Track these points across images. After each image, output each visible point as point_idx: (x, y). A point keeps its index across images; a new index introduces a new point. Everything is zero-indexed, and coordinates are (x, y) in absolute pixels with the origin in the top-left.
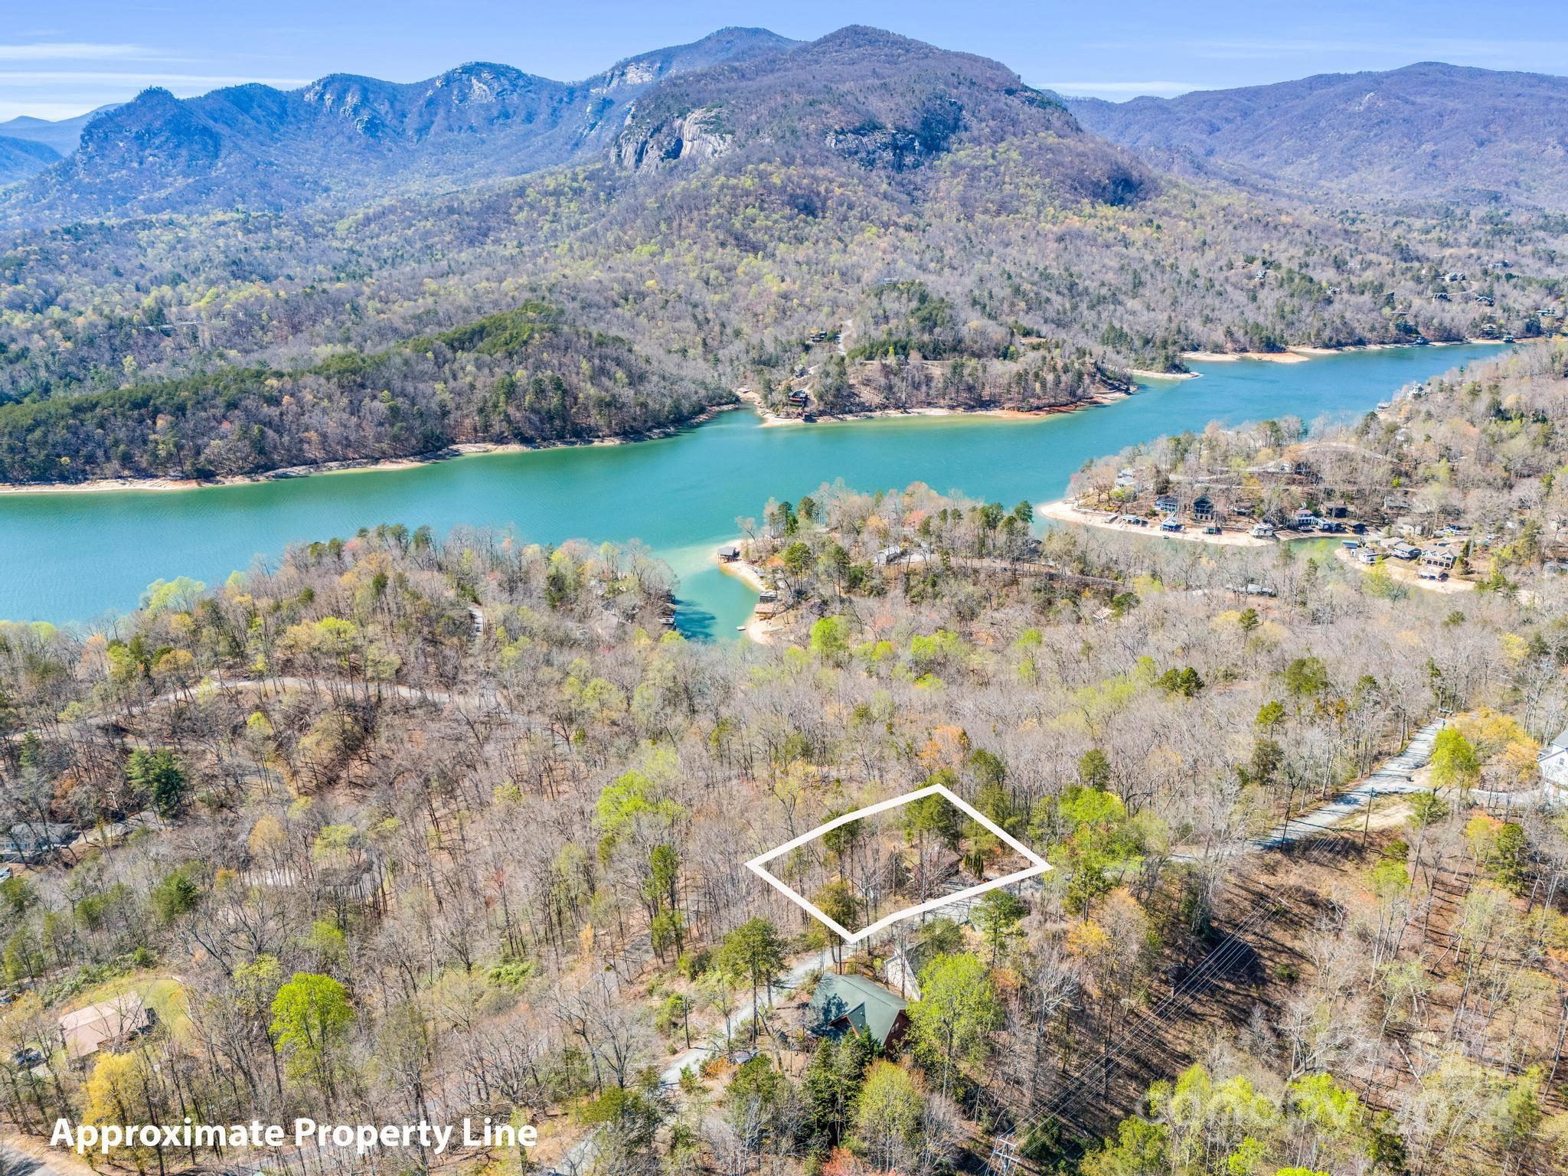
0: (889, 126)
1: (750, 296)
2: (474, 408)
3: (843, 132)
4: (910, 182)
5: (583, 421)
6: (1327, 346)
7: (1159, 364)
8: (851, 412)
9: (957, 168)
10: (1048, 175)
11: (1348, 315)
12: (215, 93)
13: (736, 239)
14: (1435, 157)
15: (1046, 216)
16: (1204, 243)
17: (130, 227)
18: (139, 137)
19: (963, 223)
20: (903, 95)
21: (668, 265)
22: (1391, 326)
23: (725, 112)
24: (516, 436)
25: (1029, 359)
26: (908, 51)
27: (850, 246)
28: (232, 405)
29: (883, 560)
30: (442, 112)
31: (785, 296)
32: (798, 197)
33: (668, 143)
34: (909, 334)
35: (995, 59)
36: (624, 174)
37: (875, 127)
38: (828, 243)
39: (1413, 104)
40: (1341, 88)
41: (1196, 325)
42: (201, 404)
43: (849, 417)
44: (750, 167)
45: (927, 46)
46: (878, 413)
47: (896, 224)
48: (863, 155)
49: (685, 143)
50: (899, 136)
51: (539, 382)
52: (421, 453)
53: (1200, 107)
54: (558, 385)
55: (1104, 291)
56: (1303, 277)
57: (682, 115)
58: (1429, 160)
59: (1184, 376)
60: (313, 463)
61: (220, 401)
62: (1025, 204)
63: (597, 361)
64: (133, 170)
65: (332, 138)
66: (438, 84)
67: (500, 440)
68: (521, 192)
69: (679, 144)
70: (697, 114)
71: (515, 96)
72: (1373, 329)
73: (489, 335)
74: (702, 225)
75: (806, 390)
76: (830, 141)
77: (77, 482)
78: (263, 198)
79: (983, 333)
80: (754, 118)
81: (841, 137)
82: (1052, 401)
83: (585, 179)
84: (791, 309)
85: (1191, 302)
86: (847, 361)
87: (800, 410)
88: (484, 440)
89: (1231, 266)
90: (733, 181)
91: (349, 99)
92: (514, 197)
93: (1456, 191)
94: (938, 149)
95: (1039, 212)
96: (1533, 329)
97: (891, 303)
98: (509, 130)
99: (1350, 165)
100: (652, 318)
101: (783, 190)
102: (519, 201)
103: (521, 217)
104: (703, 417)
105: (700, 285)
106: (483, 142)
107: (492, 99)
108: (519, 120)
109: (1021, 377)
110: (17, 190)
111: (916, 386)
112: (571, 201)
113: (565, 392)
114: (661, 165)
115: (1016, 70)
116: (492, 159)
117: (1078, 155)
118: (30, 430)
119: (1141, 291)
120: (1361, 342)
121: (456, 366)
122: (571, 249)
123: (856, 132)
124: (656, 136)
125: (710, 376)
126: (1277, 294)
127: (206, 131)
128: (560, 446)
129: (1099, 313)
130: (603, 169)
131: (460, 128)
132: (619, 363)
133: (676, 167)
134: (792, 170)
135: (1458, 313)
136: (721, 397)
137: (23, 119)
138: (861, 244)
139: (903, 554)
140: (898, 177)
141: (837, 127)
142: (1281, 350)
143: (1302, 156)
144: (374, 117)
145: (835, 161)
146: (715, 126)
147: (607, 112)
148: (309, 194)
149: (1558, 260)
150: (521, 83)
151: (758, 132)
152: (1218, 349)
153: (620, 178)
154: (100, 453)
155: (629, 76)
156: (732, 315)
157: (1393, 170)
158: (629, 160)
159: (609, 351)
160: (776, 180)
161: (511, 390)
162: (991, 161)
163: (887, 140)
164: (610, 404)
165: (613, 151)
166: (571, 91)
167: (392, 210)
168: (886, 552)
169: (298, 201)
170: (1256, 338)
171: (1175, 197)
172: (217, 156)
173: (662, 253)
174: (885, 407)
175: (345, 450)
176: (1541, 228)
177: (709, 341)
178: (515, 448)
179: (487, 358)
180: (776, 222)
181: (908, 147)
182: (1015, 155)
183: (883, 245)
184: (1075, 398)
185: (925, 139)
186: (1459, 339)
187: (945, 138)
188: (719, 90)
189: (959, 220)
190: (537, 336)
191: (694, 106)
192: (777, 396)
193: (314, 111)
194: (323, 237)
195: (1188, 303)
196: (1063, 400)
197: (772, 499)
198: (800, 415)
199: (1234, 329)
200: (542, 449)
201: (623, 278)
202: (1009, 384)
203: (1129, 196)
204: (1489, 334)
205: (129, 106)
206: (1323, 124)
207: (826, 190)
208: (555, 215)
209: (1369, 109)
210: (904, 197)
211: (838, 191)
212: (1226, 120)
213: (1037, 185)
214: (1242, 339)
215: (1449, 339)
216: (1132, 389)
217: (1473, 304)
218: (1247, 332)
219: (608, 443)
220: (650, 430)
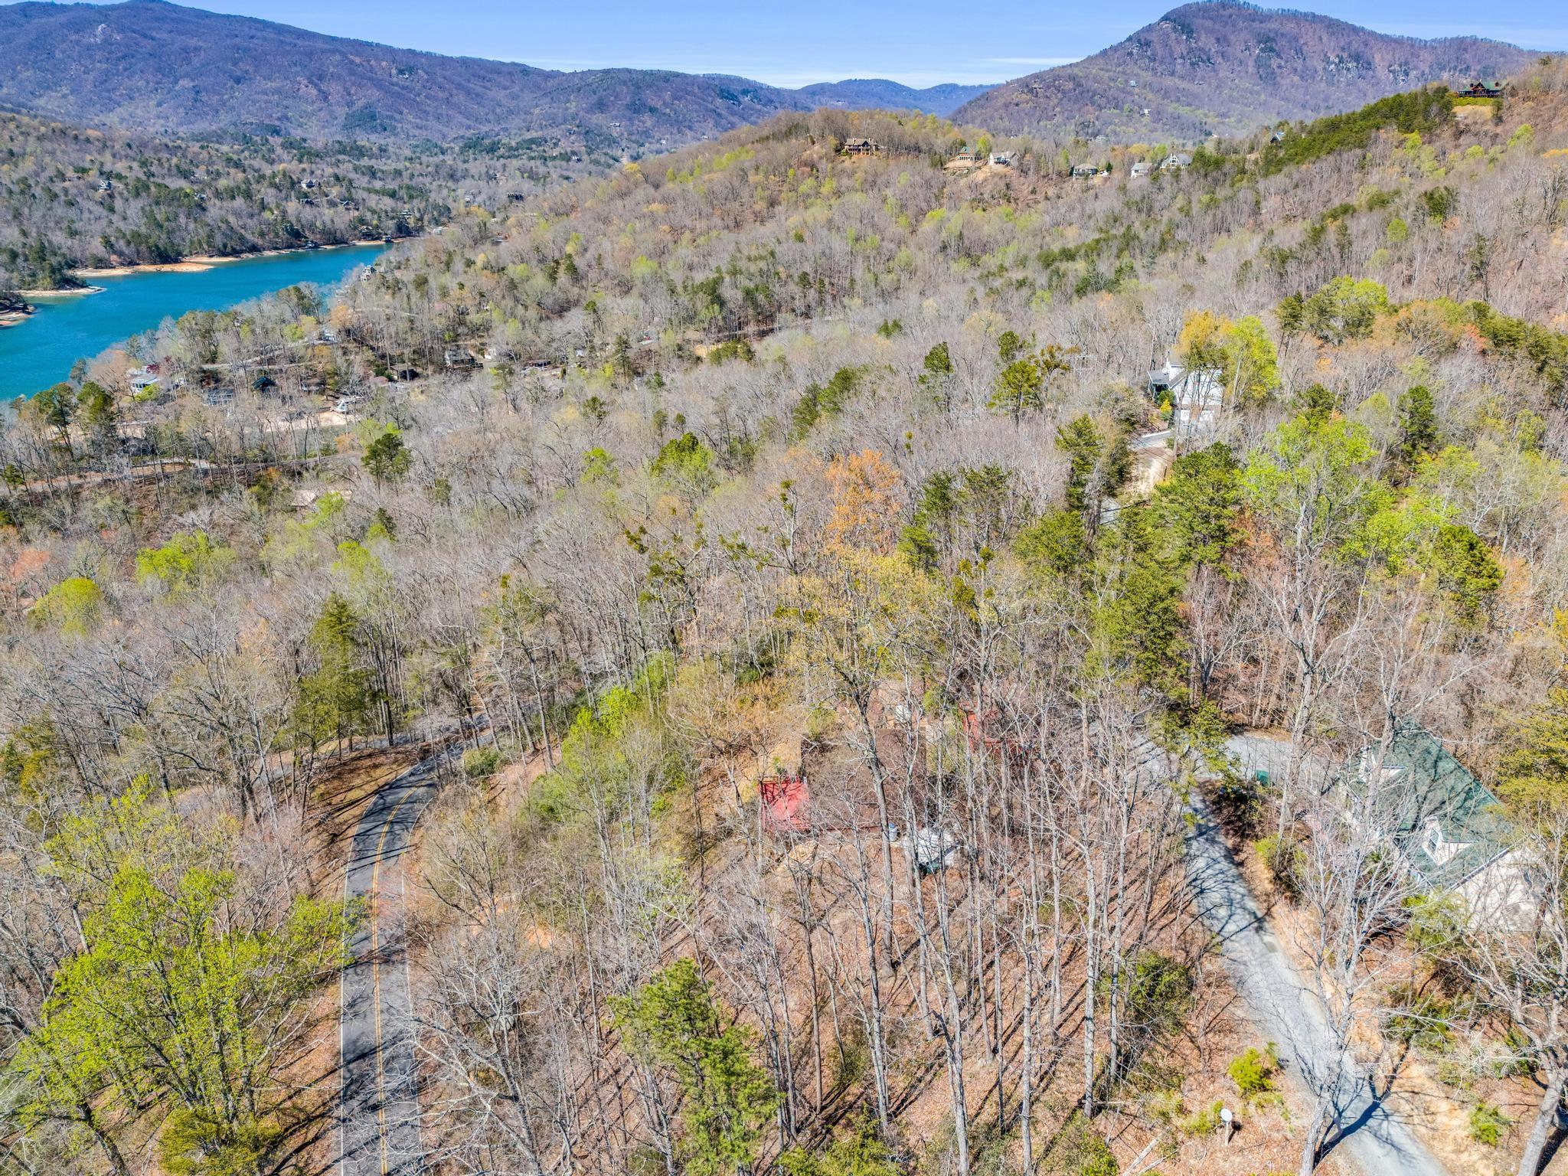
6: (224, 254)
11: (232, 219)
14: (198, 92)
16: (11, 153)
22: (279, 231)
39: (153, 39)
41: (59, 239)
56: (157, 185)
58: (192, 95)
59: (84, 291)
72: (262, 234)
85: (37, 215)
89: (61, 176)
93: (236, 124)
96: (404, 229)
99: (110, 99)
120: (254, 249)
126: (137, 203)
135: (340, 218)
142: (176, 261)
143: (48, 88)
149: (379, 175)
152: (100, 263)
157: (159, 105)
170: (143, 248)
176: (340, 153)
186: (344, 241)
195: (35, 215)
199: (112, 240)
204: (368, 236)
206: (58, 55)
209: (105, 41)
214: (127, 251)
215: (336, 242)
216: (31, 309)
217: (341, 208)
218: (128, 243)
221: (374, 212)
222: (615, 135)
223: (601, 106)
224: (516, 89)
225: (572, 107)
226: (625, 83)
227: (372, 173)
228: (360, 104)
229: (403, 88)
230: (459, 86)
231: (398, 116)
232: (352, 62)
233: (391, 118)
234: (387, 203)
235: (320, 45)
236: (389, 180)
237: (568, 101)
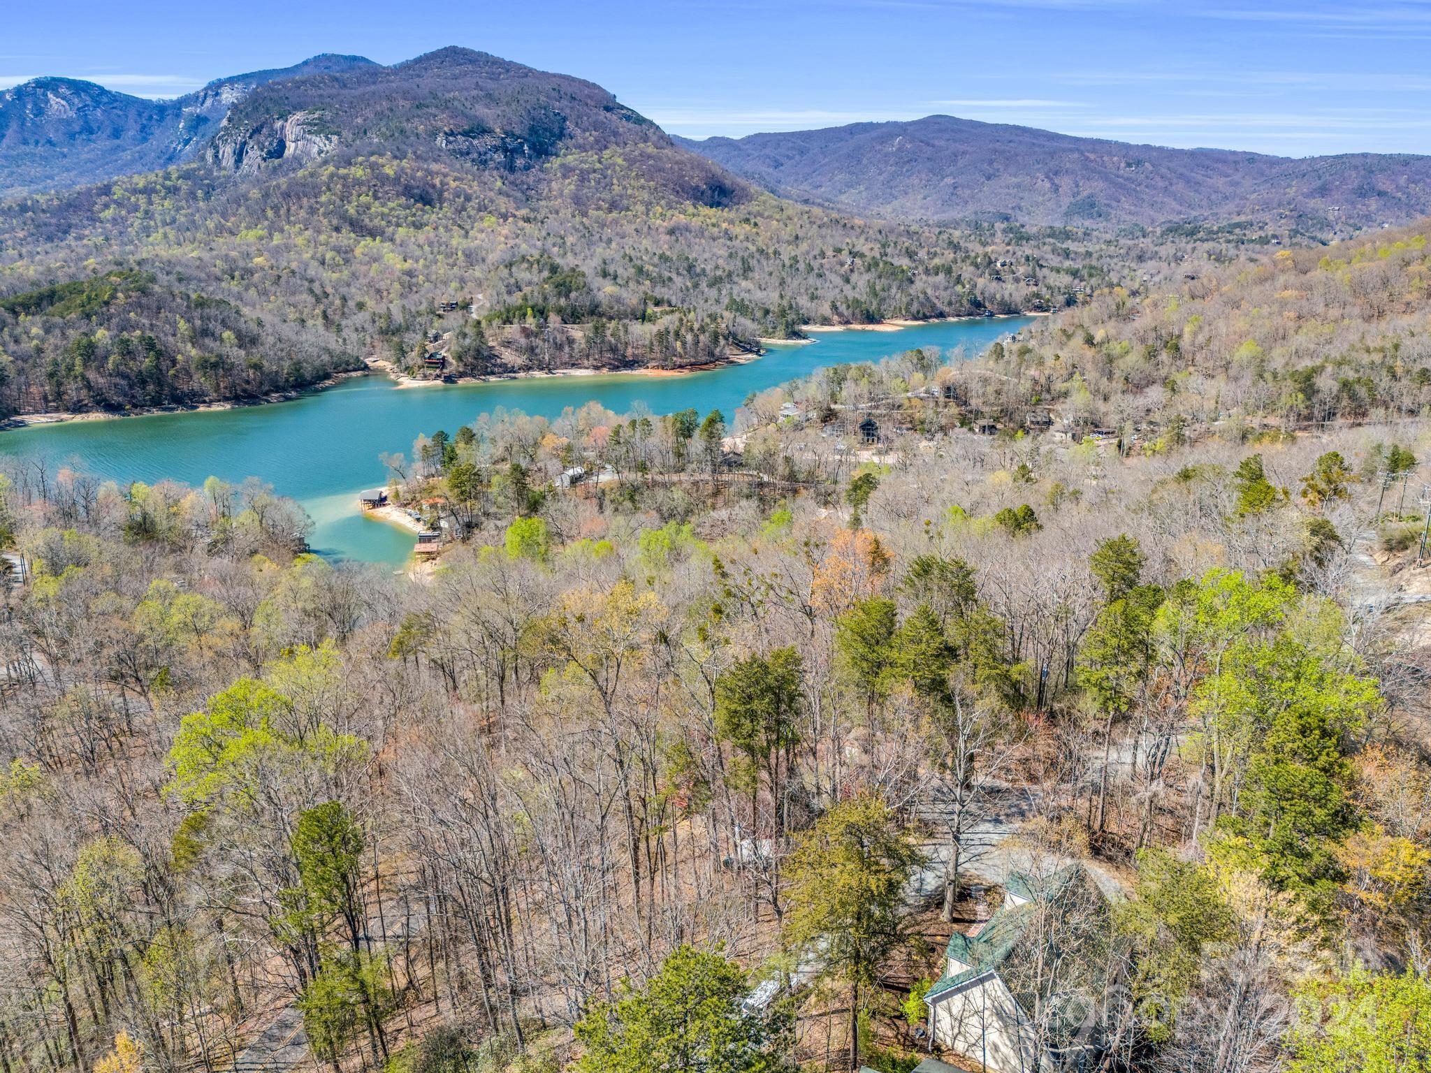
0: (498, 130)
1: (372, 273)
2: (41, 372)
3: (452, 134)
4: (523, 183)
5: (183, 385)
6: (916, 319)
7: (781, 331)
8: (493, 373)
9: (567, 171)
10: (652, 179)
11: (929, 291)
13: (351, 224)
14: (956, 188)
15: (655, 214)
16: (797, 237)
19: (578, 219)
20: (508, 104)
21: (278, 246)
22: (965, 302)
23: (328, 115)
24: (98, 403)
25: (667, 321)
26: (508, 71)
27: (471, 233)
29: (567, 482)
30: (14, 126)
31: (410, 273)
32: (412, 188)
33: (270, 144)
34: (545, 299)
35: (591, 81)
36: (223, 173)
37: (485, 131)
38: (447, 229)
39: (933, 146)
40: (875, 134)
41: (803, 301)
43: (493, 379)
44: (360, 159)
45: (525, 67)
46: (522, 374)
47: (514, 216)
48: (475, 155)
49: (288, 144)
50: (508, 140)
51: (126, 343)
53: (765, 145)
54: (150, 345)
55: (719, 273)
56: (886, 263)
57: (284, 117)
58: (951, 190)
59: (803, 342)
62: (635, 204)
63: (198, 323)
66: (8, 97)
67: (78, 408)
68: (106, 190)
69: (282, 145)
70: (299, 116)
71: (99, 112)
72: (950, 304)
73: (61, 299)
74: (313, 211)
75: (443, 353)
76: (441, 141)
79: (619, 300)
80: (359, 120)
81: (451, 138)
82: (693, 360)
83: (178, 178)
84: (417, 285)
85: (796, 283)
86: (484, 324)
87: (438, 372)
88: (57, 410)
89: (823, 255)
90: (342, 171)
92: (99, 195)
93: (976, 213)
94: (547, 154)
95: (648, 210)
96: (1070, 302)
97: (522, 274)
98: (93, 145)
99: (890, 194)
100: (264, 293)
101: (397, 180)
102: (104, 199)
103: (108, 214)
104: (328, 383)
105: (315, 263)
106: (65, 156)
107: (72, 114)
108: (104, 136)
109: (662, 336)
111: (560, 347)
112: (164, 198)
113: (159, 354)
114: (263, 165)
115: (611, 91)
116: (75, 172)
117: (677, 163)
119: (750, 274)
120: (941, 315)
121: (19, 330)
122: (165, 236)
123: (466, 134)
124: (256, 137)
125: (332, 341)
126: (866, 277)
128: (156, 413)
129: (720, 290)
130: (199, 169)
131: (37, 142)
132: (224, 323)
133: (280, 166)
134: (404, 163)
135: (1013, 291)
136: (348, 363)
138: (482, 231)
139: (589, 473)
140: (511, 178)
141: (446, 129)
142: (879, 322)
143: (851, 186)
145: (444, 158)
146: (321, 128)
147: (202, 128)
149: (1072, 256)
150: (105, 99)
151: (365, 133)
152: (825, 321)
153: (219, 178)
155: (224, 96)
156: (353, 290)
157: (925, 198)
158: (228, 158)
159: (213, 312)
160: (389, 171)
162: (598, 166)
163: (498, 143)
164: (216, 366)
165: (210, 153)
166: (161, 109)
168: (571, 472)
170: (857, 311)
171: (764, 202)
173: (271, 236)
174: (528, 369)
176: (1049, 236)
177: (329, 312)
178: (97, 417)
179: (57, 320)
180: (392, 209)
181: (518, 151)
182: (620, 161)
183: (505, 232)
184: (713, 359)
185: (534, 144)
186: (1017, 312)
187: (553, 144)
188: (321, 96)
189: (574, 216)
191: (295, 109)
192: (413, 358)
195: (793, 283)
196: (704, 359)
197: (422, 435)
198: (438, 376)
199: (838, 304)
200: (133, 416)
201: (227, 255)
202: (652, 343)
203: (725, 200)
204: (1039, 308)
206: (865, 161)
207: (442, 183)
208: (146, 212)
209: (899, 150)
210: (519, 195)
211: (453, 184)
212: (788, 157)
213: (643, 187)
214: (846, 313)
215: (1009, 312)
216: (762, 352)
217: (1022, 284)
218: (848, 307)
219: (216, 408)
220: (267, 394)
221: (1049, 287)
222: (1331, 218)
223: (1323, 191)
224: (1237, 177)
225: (1291, 192)
226: (1356, 167)
227: (1067, 254)
228: (1085, 194)
229: (1127, 179)
230: (1181, 176)
231: (1114, 204)
232: (1087, 158)
233: (1108, 205)
234: (1066, 279)
235: (1066, 145)
236: (1079, 260)
237: (1289, 186)
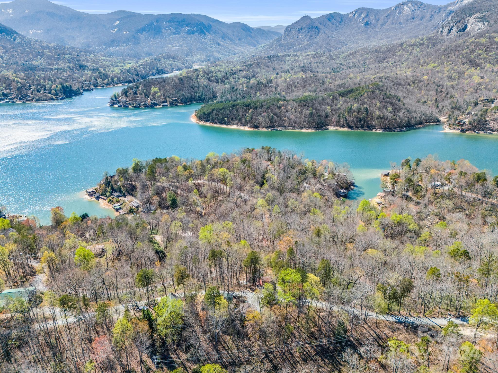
1: (465, 84)
2: (337, 115)
5: (371, 123)
8: (483, 130)
12: (323, 16)
13: (470, 62)
17: (285, 56)
18: (299, 30)
21: (437, 71)
23: (488, 14)
24: (347, 125)
28: (268, 108)
30: (391, 19)
33: (461, 26)
36: (442, 37)
42: (261, 107)
43: (481, 133)
46: (496, 132)
49: (468, 26)
51: (360, 109)
52: (316, 128)
54: (366, 110)
57: (470, 16)
60: (285, 127)
61: (266, 107)
63: (383, 103)
64: (295, 40)
65: (354, 28)
66: (393, 9)
67: (342, 126)
69: (466, 26)
70: (477, 15)
71: (419, 11)
73: (353, 92)
74: (458, 56)
75: (465, 121)
77: (228, 125)
78: (326, 48)
83: (426, 40)
87: (460, 127)
88: (337, 126)
90: (477, 40)
91: (362, 15)
98: (413, 23)
100: (420, 90)
102: (400, 48)
103: (399, 53)
104: (420, 126)
105: (447, 78)
106: (403, 28)
107: (410, 13)
108: (418, 20)
110: (266, 45)
112: (418, 48)
113: (368, 113)
114: (456, 34)
116: (404, 33)
118: (221, 110)
121: (338, 101)
122: (407, 65)
124: (458, 24)
127: (317, 28)
128: (361, 130)
130: (434, 36)
131: (396, 23)
133: (462, 35)
136: (431, 119)
137: (279, 25)
144: (368, 21)
146: (483, 20)
148: (340, 46)
150: (422, 6)
153: (439, 39)
154: (234, 117)
156: (453, 90)
158: (445, 33)
159: (390, 100)
161: (350, 111)
164: (382, 118)
165: (440, 30)
166: (440, 9)
167: (358, 51)
169: (336, 49)
172: (318, 35)
173: (438, 66)
175: (295, 124)
177: (438, 99)
178: (346, 129)
179: (348, 100)
180: (490, 56)
190: (366, 93)
191: (477, 12)
192: (452, 121)
193: (351, 20)
194: (335, 59)
198: (459, 129)
200: (355, 131)
201: (417, 75)
205: (298, 21)
208: (411, 53)
219: (378, 131)
220: (395, 128)
